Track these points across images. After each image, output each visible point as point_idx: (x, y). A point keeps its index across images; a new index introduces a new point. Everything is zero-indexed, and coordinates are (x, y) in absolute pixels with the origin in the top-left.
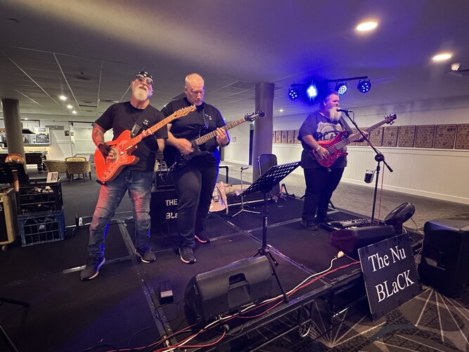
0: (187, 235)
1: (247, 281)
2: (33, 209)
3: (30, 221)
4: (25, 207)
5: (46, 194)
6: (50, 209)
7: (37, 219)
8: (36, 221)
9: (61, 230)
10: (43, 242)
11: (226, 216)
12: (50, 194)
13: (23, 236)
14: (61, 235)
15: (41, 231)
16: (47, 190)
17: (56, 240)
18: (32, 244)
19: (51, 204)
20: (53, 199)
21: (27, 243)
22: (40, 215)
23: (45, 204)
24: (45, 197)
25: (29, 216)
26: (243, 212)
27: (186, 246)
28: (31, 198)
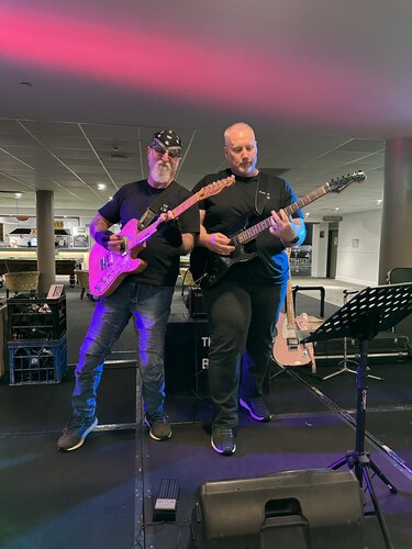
0: (224, 401)
1: (303, 517)
2: (26, 335)
3: (22, 351)
4: (18, 331)
5: (43, 315)
6: (45, 337)
7: (31, 349)
8: (28, 352)
9: (57, 368)
10: (34, 383)
11: (311, 376)
12: (48, 314)
13: (12, 371)
14: (57, 375)
15: (33, 366)
16: (45, 309)
17: (51, 382)
18: (21, 384)
19: (47, 330)
20: (50, 322)
21: (16, 382)
22: (33, 343)
23: (42, 329)
24: (42, 318)
25: (20, 344)
26: (346, 372)
27: (220, 422)
28: (24, 319)
